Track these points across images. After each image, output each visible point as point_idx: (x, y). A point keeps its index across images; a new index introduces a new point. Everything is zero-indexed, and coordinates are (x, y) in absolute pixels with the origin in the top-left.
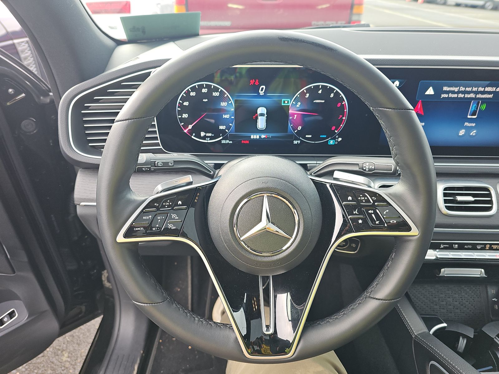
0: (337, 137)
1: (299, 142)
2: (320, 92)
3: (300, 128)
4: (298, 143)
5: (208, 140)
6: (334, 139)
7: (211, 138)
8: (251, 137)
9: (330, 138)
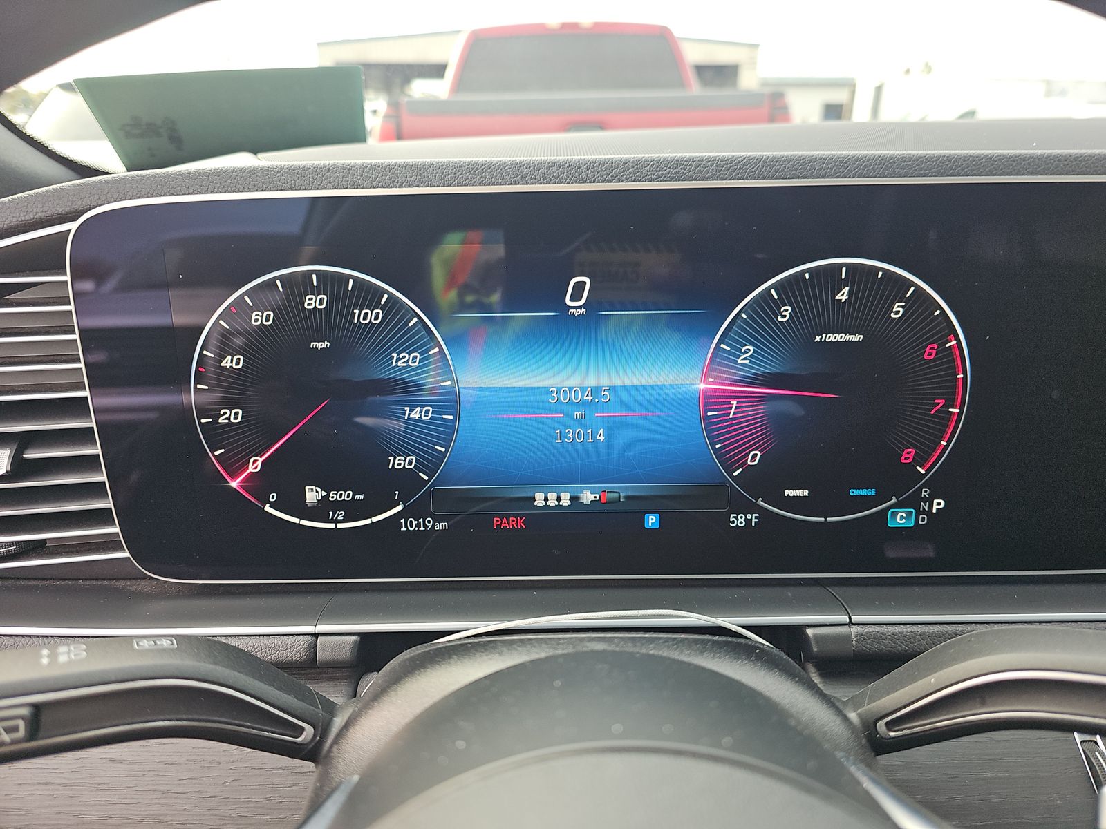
0: (925, 493)
1: (754, 518)
2: (843, 296)
3: (754, 458)
4: (748, 521)
5: (336, 521)
6: (912, 502)
7: (353, 511)
8: (534, 499)
9: (894, 500)
